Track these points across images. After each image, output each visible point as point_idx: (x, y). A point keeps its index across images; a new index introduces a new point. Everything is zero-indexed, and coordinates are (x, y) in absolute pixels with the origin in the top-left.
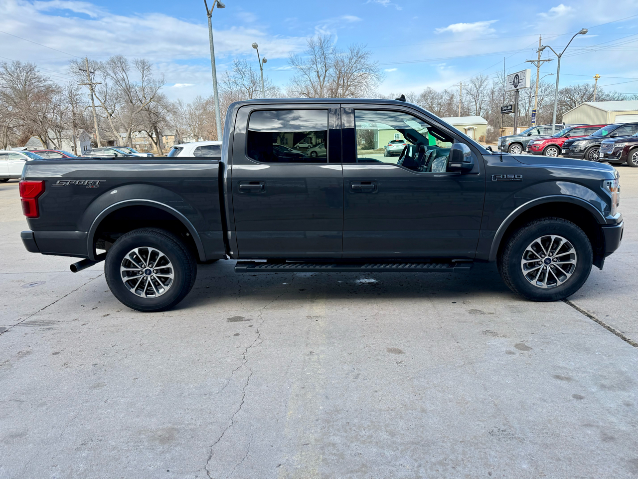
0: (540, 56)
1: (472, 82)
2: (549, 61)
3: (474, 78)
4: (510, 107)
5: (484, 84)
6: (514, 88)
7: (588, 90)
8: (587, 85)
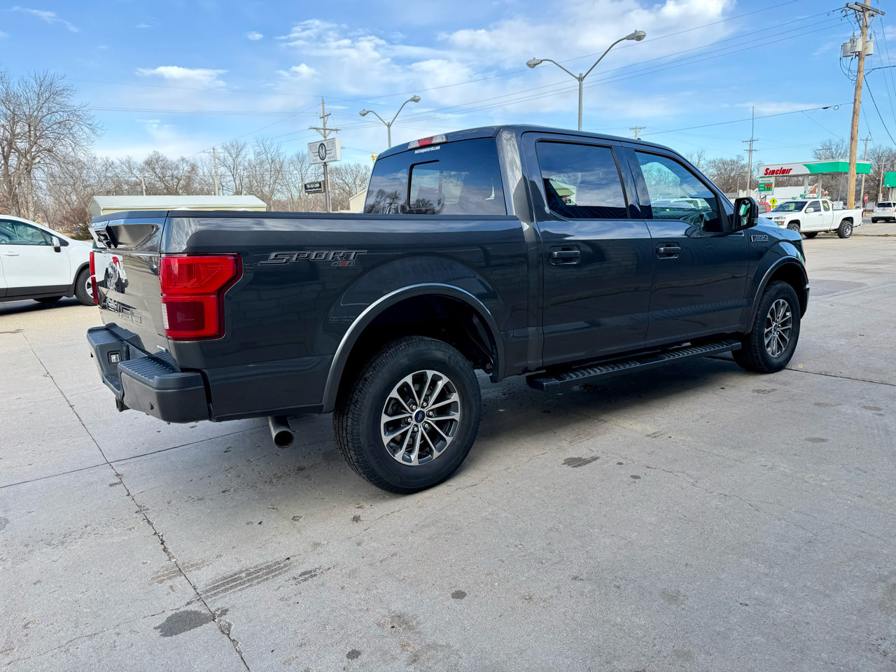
0: (325, 124)
1: (226, 148)
2: (337, 130)
3: (228, 144)
4: (318, 185)
5: (243, 153)
6: (320, 161)
7: (361, 172)
8: (358, 165)
